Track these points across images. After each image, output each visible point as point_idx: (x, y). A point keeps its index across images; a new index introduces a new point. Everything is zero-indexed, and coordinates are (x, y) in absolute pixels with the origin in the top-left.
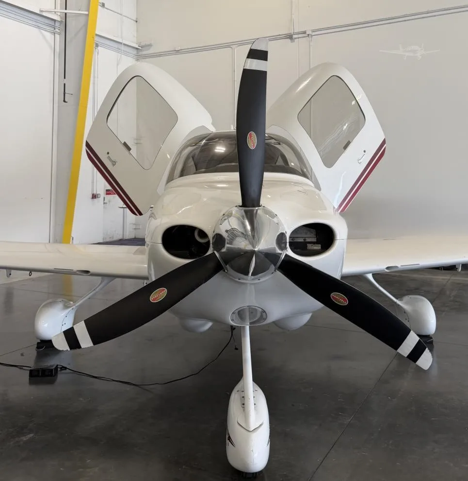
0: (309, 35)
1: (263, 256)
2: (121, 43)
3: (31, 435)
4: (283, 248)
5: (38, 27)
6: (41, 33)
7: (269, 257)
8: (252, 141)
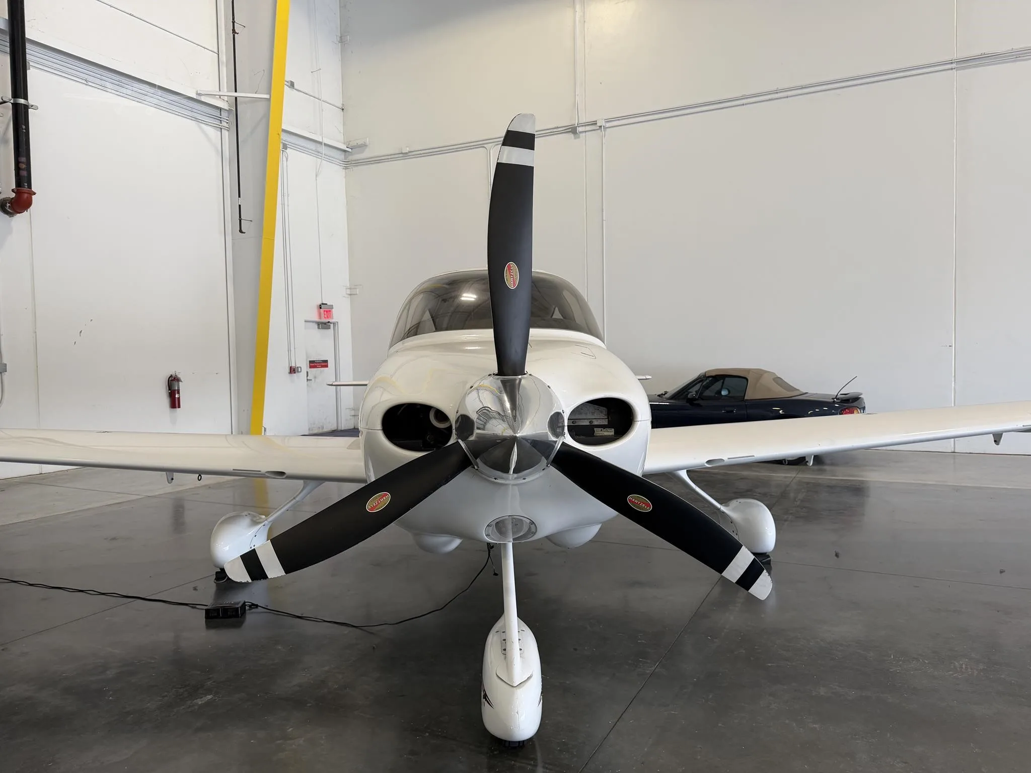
0: (600, 127)
1: (528, 445)
2: (320, 143)
3: (210, 697)
4: (558, 434)
5: (196, 119)
6: (201, 128)
7: (539, 446)
8: (512, 277)
